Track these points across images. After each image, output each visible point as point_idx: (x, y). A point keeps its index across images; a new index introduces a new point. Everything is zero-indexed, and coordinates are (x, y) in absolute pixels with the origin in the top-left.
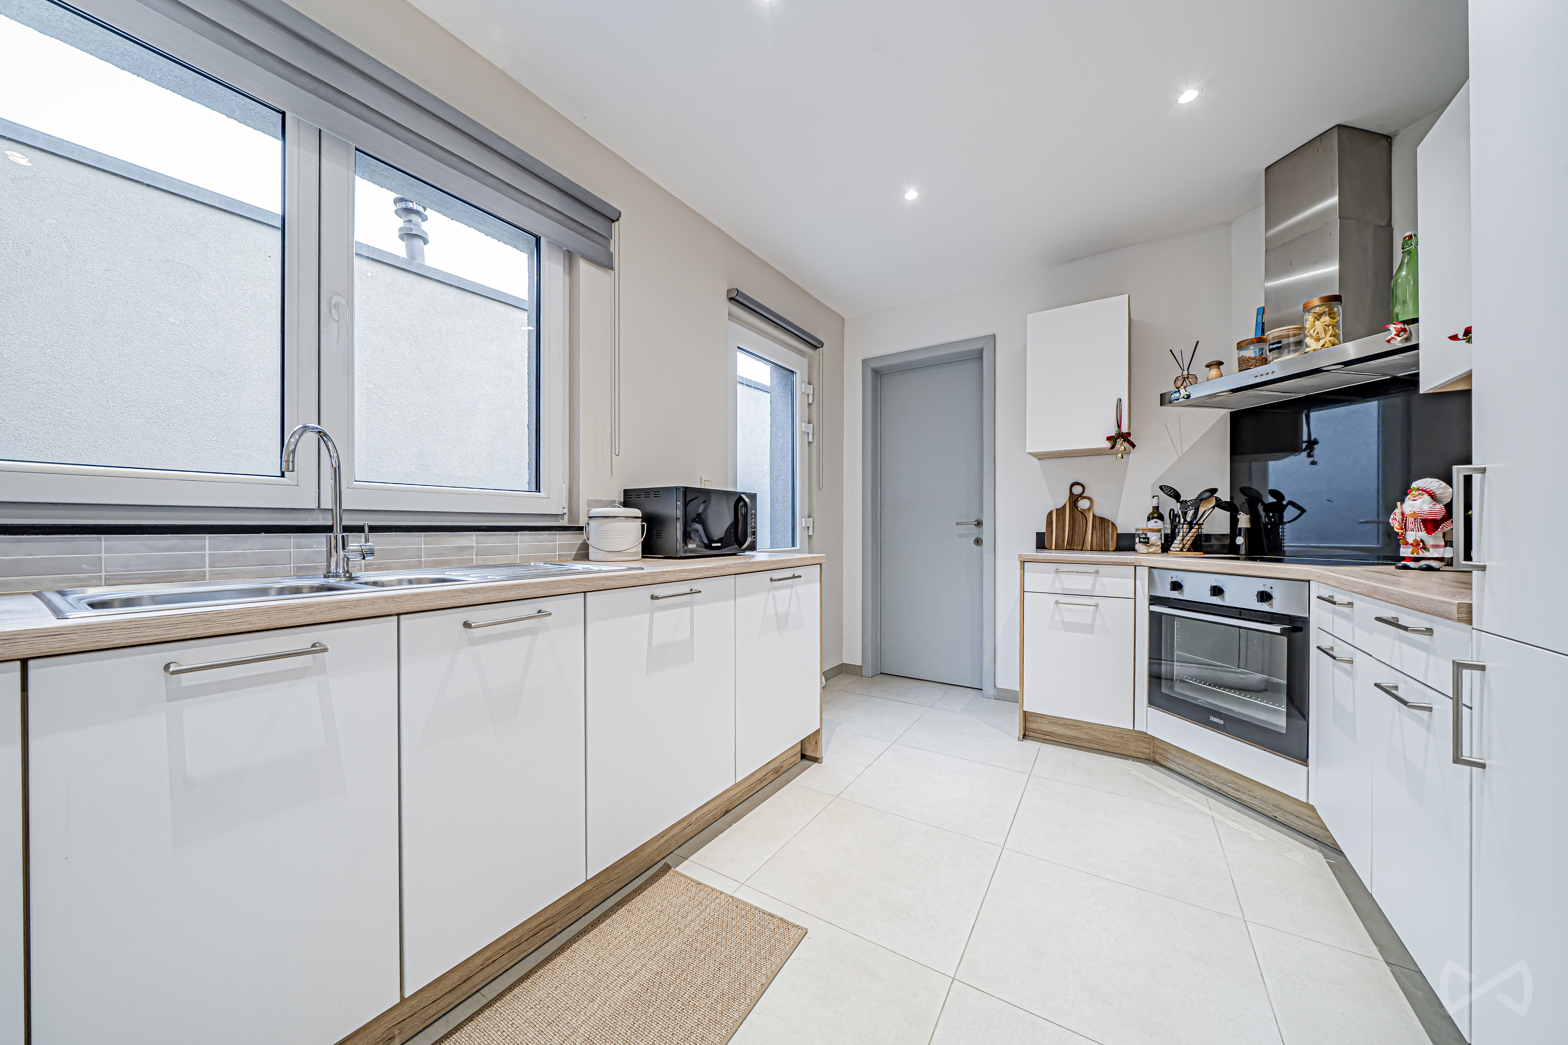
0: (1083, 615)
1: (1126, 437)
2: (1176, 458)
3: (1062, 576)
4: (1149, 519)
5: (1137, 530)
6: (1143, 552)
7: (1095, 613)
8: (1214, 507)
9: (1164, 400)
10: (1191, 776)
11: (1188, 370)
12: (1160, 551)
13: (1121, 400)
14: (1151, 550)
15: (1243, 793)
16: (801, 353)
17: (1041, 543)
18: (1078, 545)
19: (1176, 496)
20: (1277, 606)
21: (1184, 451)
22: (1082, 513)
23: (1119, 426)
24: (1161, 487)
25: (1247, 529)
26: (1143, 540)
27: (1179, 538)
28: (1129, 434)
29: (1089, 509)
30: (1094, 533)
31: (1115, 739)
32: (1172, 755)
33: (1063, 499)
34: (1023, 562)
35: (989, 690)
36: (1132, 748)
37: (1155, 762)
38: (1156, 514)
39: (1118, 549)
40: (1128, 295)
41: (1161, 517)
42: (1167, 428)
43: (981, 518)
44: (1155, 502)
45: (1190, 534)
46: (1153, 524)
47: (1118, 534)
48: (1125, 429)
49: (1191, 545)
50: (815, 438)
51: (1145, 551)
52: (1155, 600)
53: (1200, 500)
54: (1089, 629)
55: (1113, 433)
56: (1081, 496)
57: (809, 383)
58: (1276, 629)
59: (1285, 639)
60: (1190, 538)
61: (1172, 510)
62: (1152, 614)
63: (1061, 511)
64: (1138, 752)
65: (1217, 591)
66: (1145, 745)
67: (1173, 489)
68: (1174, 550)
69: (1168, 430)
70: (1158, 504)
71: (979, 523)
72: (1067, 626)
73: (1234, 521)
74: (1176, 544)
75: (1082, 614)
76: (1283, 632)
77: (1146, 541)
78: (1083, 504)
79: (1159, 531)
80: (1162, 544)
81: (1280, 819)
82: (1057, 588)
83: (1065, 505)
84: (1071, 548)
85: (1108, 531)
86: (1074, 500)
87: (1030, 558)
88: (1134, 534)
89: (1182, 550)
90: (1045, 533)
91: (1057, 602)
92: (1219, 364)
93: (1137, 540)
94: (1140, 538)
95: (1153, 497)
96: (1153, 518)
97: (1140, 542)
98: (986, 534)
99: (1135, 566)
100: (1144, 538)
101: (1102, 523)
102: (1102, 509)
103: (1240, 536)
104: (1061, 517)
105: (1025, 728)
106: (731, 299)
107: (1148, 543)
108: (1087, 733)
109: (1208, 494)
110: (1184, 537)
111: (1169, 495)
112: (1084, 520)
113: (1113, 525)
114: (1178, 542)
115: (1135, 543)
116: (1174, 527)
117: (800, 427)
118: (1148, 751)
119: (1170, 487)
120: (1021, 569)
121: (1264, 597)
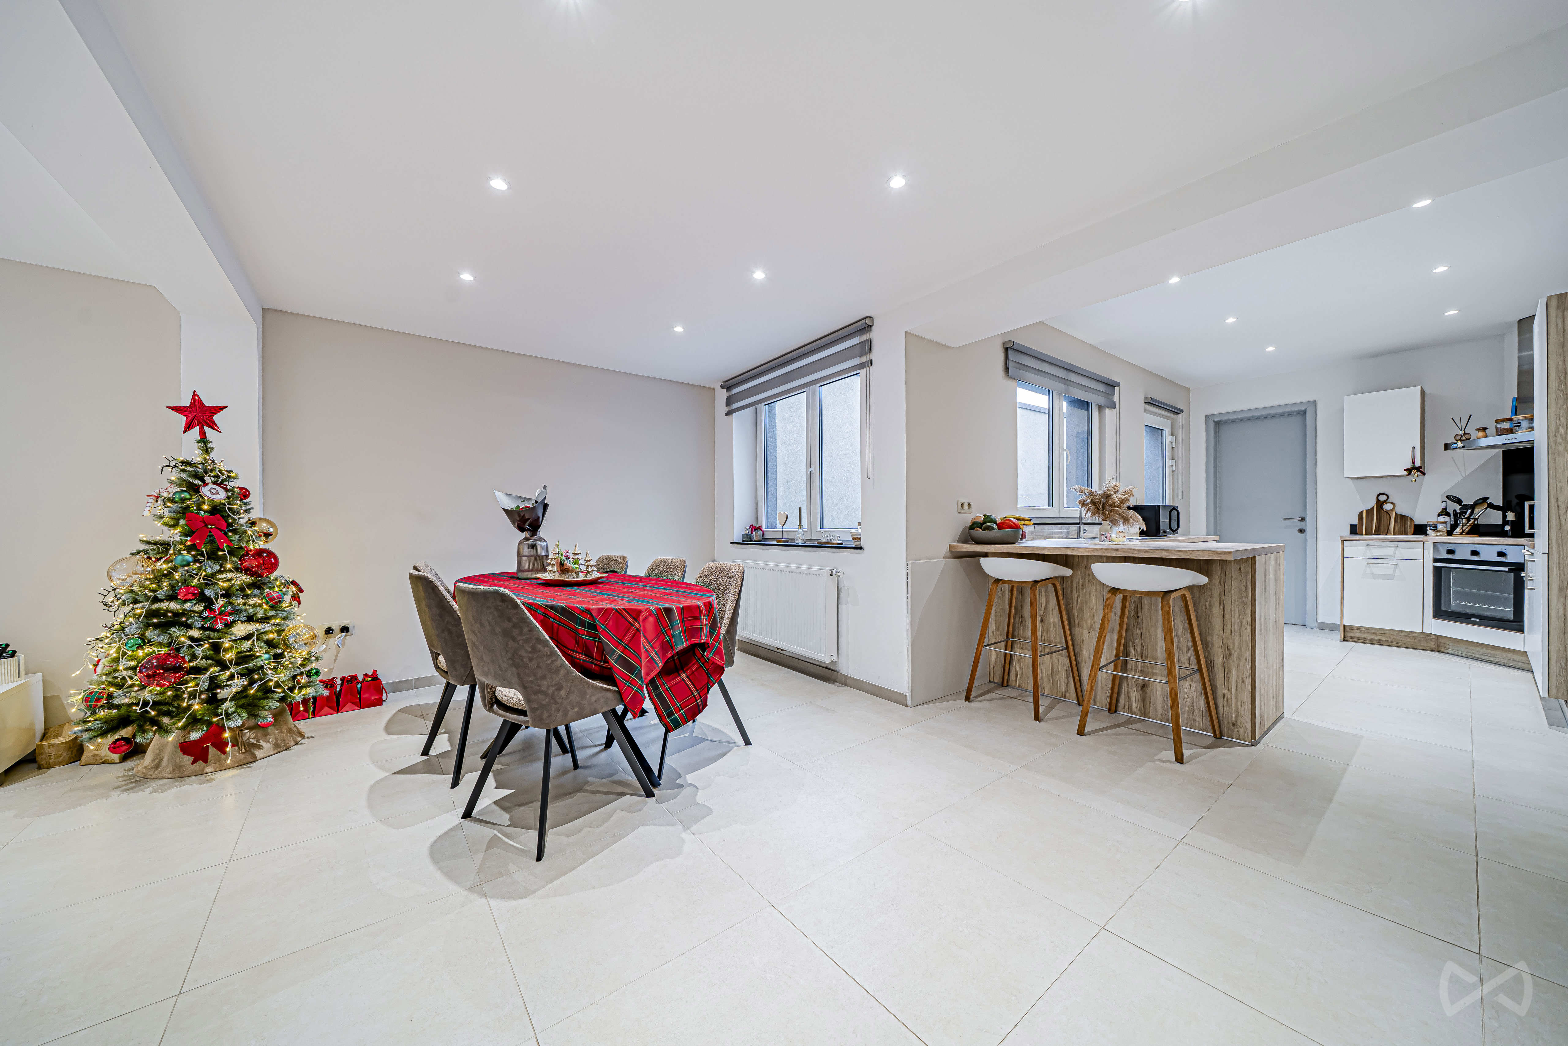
0: (1388, 570)
1: (1418, 469)
2: (1461, 478)
3: (1372, 548)
4: (1439, 515)
5: (1428, 522)
6: (1433, 535)
7: (1395, 568)
8: (1486, 509)
9: (1447, 447)
10: (1461, 655)
11: (1464, 430)
12: (1446, 534)
13: (1414, 448)
14: (1438, 534)
15: (1493, 657)
16: (1167, 418)
17: (1354, 530)
18: (1383, 532)
19: (1459, 501)
20: (1510, 559)
21: (1468, 473)
22: (1387, 512)
23: (1414, 463)
24: (1447, 497)
25: (1512, 521)
26: (1432, 528)
27: (1460, 527)
28: (1421, 467)
29: (1392, 510)
30: (1396, 524)
31: (1410, 640)
32: (1450, 645)
33: (1372, 503)
34: (1343, 541)
35: (1310, 622)
36: (1423, 644)
37: (1439, 651)
38: (1444, 512)
39: (1415, 533)
40: (1419, 388)
41: (1448, 514)
42: (1454, 461)
43: (1304, 516)
44: (1443, 505)
45: (1468, 525)
46: (1441, 519)
47: (1416, 526)
48: (1418, 464)
49: (1469, 531)
50: (1176, 469)
51: (1434, 535)
52: (1436, 560)
53: (1477, 504)
54: (1391, 577)
55: (1409, 466)
56: (1386, 502)
57: (1173, 435)
58: (1506, 569)
59: (1512, 574)
60: (1467, 527)
61: (1455, 511)
62: (1435, 568)
63: (1369, 512)
64: (1427, 646)
65: (1475, 553)
66: (1432, 643)
67: (1456, 497)
68: (1456, 533)
69: (1455, 462)
70: (1446, 506)
71: (1303, 519)
72: (1376, 576)
73: (1505, 517)
74: (1458, 530)
75: (1386, 569)
76: (1510, 571)
77: (1435, 529)
78: (1388, 507)
79: (1445, 522)
80: (1447, 530)
81: (1514, 666)
82: (1368, 554)
83: (1373, 508)
84: (1378, 532)
85: (1407, 524)
86: (1380, 504)
87: (1347, 539)
88: (1426, 525)
89: (1461, 534)
90: (1357, 525)
91: (1368, 563)
92: (1484, 429)
93: (1428, 528)
94: (1430, 527)
95: (1442, 502)
96: (1442, 515)
97: (1430, 529)
98: (1309, 526)
99: (1424, 542)
100: (1433, 527)
101: (1403, 519)
102: (1401, 509)
103: (1508, 525)
104: (1370, 514)
105: (1344, 637)
106: (1146, 403)
107: (1437, 530)
108: (1390, 637)
109: (1481, 501)
110: (1463, 526)
111: (1453, 501)
112: (1388, 517)
113: (1411, 520)
114: (1459, 529)
115: (1427, 530)
116: (1456, 521)
117: (1168, 462)
118: (1434, 646)
119: (1454, 496)
120: (1342, 544)
121: (1501, 554)
